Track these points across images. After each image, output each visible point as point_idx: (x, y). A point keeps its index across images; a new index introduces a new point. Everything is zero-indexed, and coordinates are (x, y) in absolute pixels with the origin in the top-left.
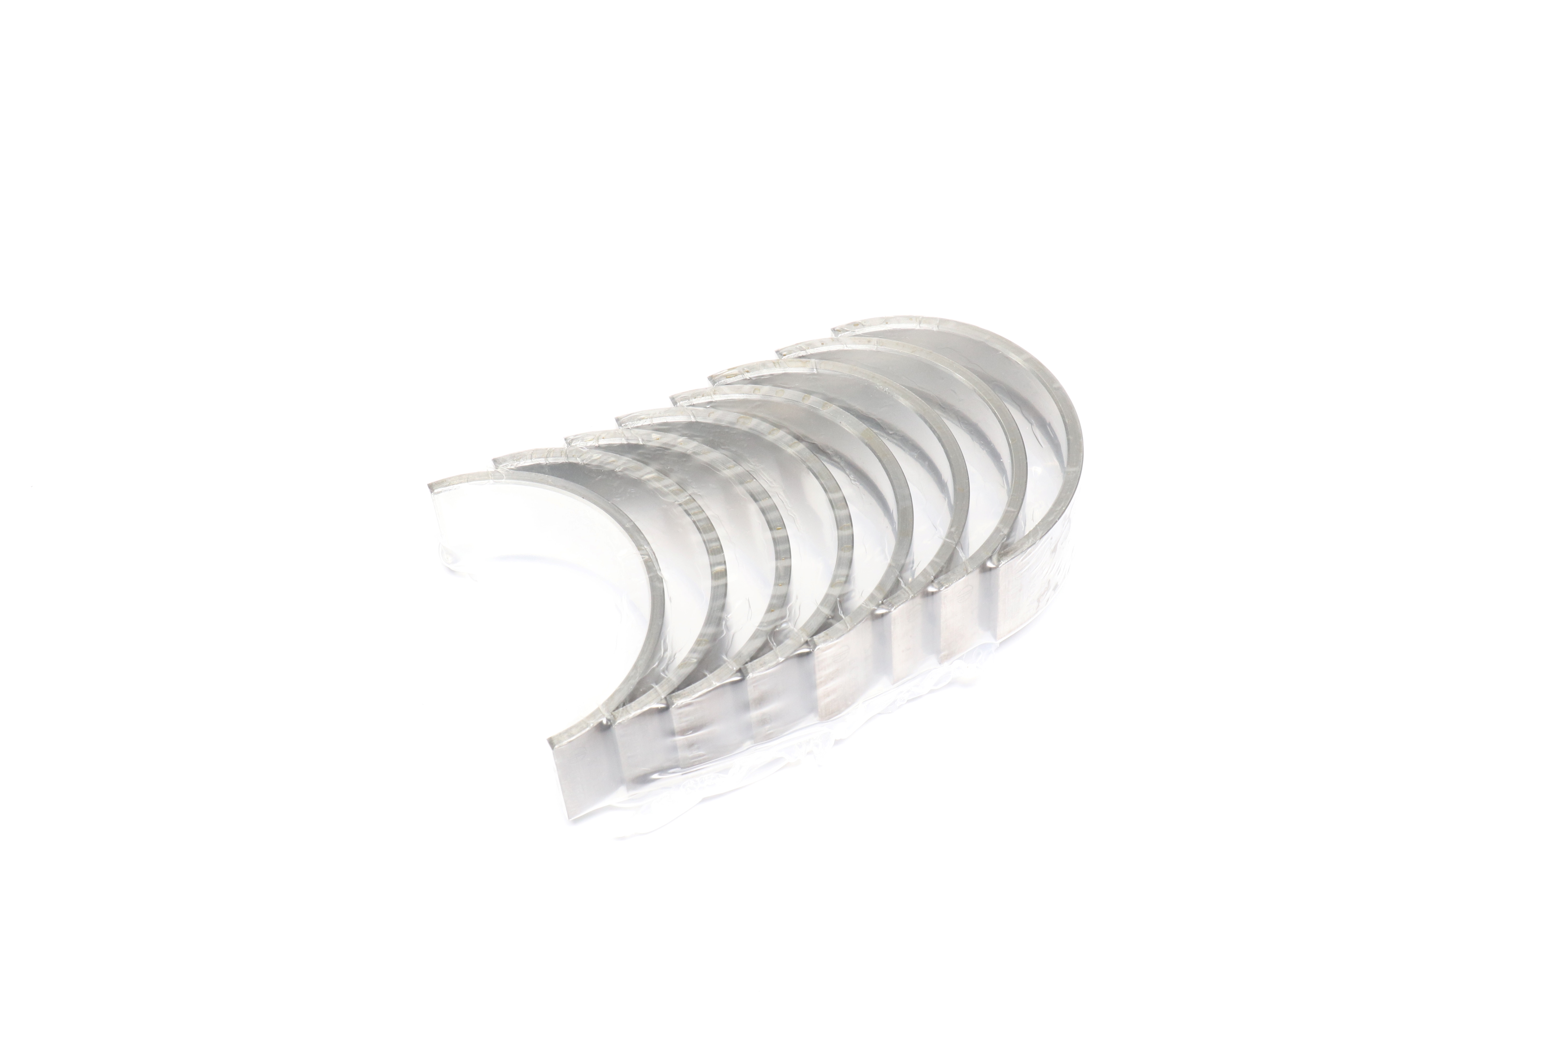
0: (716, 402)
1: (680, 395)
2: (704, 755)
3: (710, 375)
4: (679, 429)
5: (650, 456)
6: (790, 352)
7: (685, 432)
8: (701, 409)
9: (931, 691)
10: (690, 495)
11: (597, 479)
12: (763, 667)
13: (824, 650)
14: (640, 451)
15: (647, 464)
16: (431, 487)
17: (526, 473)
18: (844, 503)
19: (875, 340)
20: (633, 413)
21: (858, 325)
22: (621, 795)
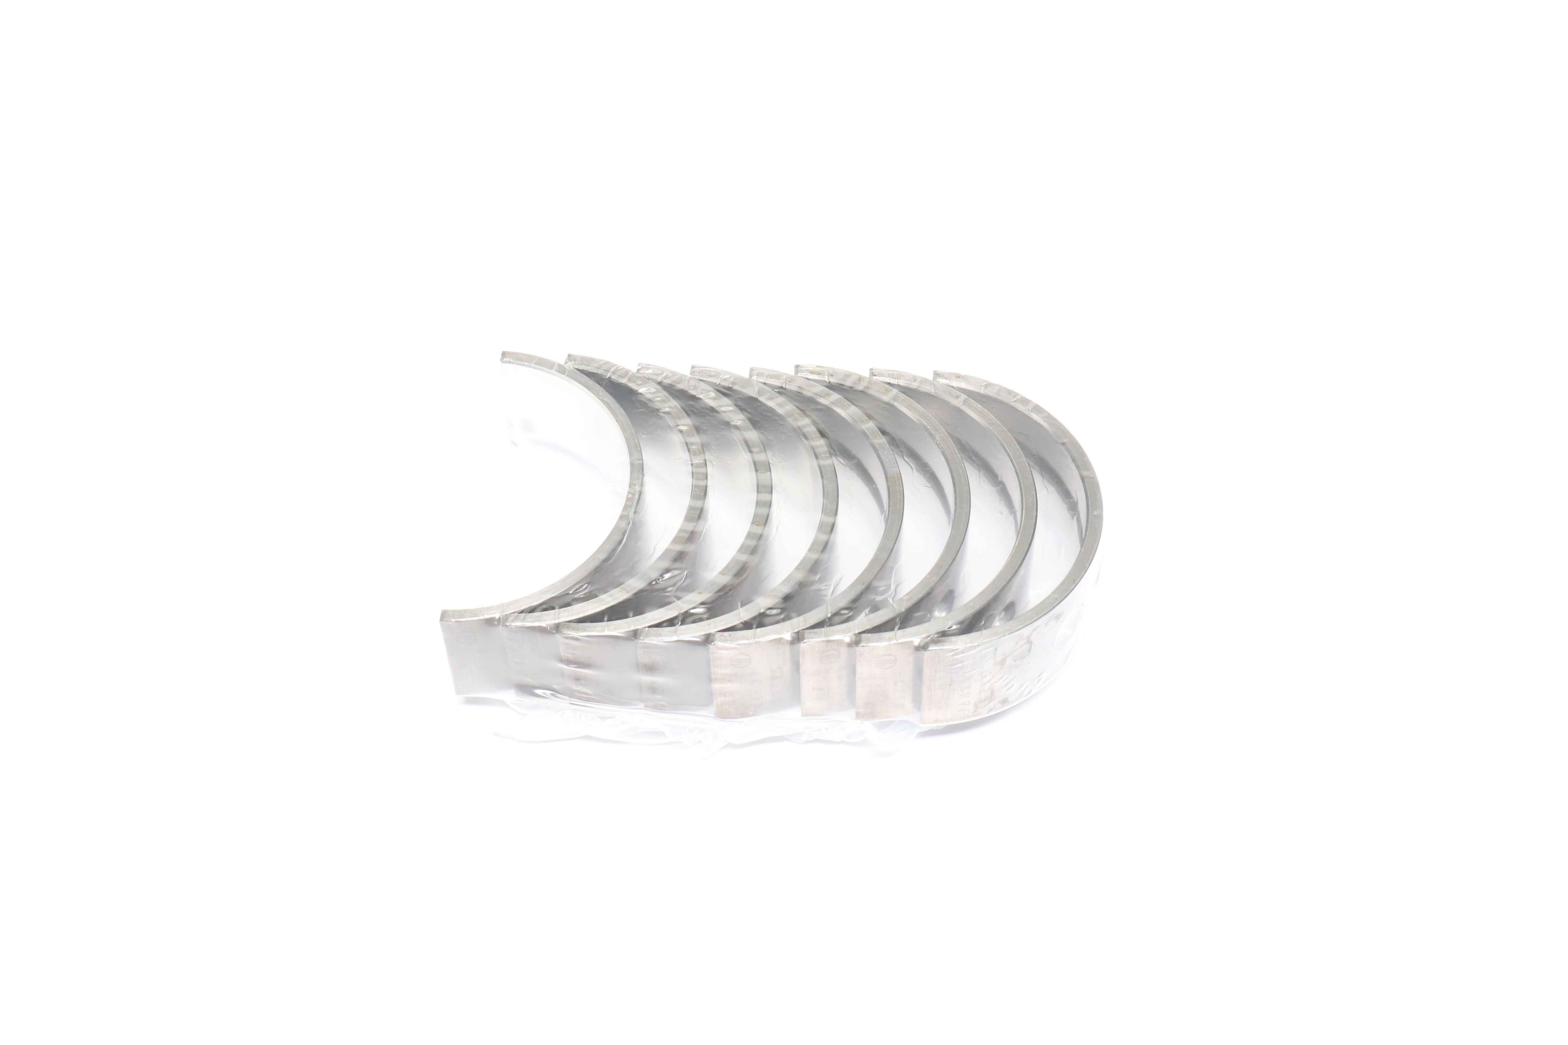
0: (785, 389)
1: (759, 370)
2: (591, 695)
3: (798, 364)
4: (737, 399)
5: (696, 411)
6: (881, 375)
7: (740, 404)
8: (769, 389)
9: (843, 742)
10: (705, 460)
11: (639, 411)
12: (656, 637)
13: (719, 648)
14: (692, 403)
15: (688, 415)
16: (504, 354)
17: (586, 379)
18: (829, 529)
19: (964, 397)
20: (709, 368)
21: (959, 377)
22: (510, 696)
